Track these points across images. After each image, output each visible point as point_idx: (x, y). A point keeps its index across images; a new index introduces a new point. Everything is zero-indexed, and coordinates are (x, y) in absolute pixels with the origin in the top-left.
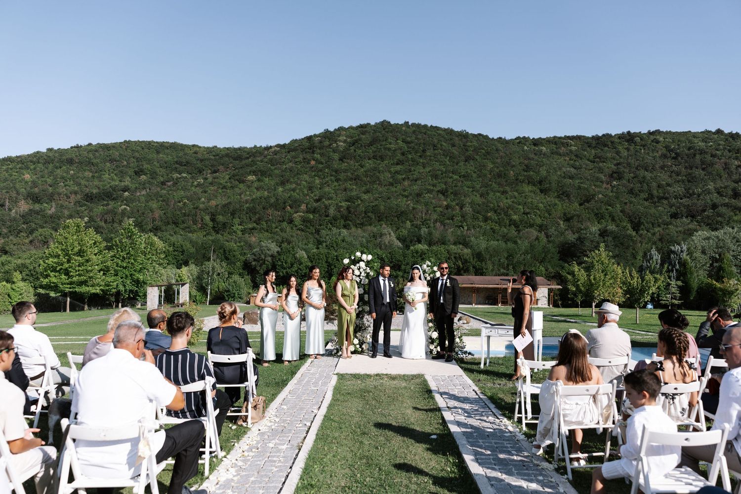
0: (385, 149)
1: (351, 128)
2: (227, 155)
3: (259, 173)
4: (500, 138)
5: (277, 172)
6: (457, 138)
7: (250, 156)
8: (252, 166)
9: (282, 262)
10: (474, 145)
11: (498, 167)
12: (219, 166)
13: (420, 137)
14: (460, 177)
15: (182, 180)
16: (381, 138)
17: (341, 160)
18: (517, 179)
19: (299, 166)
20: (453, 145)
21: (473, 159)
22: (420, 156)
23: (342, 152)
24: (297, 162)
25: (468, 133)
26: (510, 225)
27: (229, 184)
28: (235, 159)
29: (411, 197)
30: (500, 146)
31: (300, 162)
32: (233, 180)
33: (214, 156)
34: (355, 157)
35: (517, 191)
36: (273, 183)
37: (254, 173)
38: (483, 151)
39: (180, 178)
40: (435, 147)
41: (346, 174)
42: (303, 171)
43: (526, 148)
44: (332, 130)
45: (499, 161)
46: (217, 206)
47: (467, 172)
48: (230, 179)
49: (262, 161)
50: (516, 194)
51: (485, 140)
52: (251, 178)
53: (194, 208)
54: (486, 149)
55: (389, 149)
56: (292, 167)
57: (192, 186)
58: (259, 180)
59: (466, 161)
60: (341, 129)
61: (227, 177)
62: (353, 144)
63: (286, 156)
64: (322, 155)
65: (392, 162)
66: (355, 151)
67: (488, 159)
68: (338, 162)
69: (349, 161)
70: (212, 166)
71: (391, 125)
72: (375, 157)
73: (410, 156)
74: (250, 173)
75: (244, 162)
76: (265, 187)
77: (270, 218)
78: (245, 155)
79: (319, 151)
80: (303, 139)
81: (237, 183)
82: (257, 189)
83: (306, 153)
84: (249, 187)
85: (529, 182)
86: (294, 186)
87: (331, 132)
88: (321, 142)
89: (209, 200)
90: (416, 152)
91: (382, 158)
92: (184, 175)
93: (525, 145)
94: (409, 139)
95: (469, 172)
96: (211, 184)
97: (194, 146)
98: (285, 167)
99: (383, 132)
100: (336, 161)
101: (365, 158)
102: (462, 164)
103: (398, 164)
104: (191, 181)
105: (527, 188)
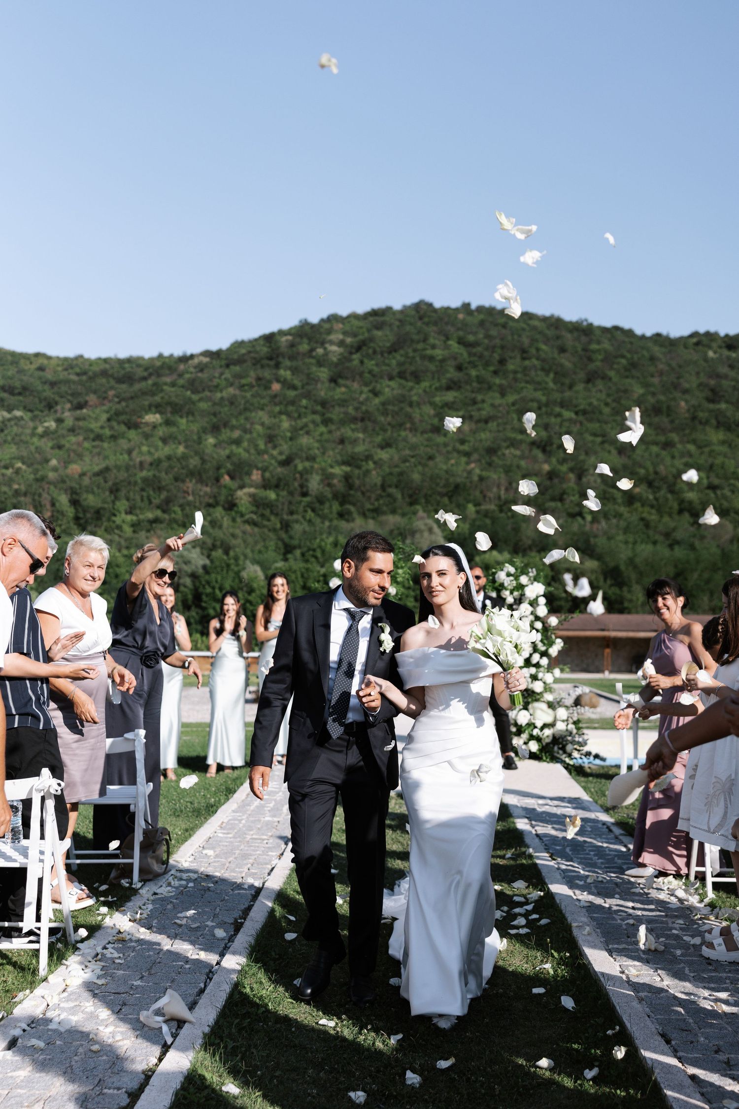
0: (423, 357)
1: (354, 316)
2: (104, 373)
3: (169, 409)
4: (658, 335)
5: (203, 405)
6: (569, 336)
7: (150, 375)
8: (153, 394)
9: (213, 588)
10: (606, 351)
11: (654, 394)
12: (87, 394)
13: (494, 332)
14: (577, 413)
15: (13, 423)
16: (415, 337)
17: (333, 380)
18: (694, 418)
19: (248, 395)
20: (562, 350)
21: (603, 378)
22: (495, 373)
23: (336, 365)
24: (243, 386)
25: (591, 325)
26: (680, 512)
27: (107, 432)
28: (120, 381)
29: (475, 456)
30: (657, 350)
31: (251, 386)
32: (114, 424)
33: (78, 374)
34: (361, 374)
35: (694, 442)
36: (195, 427)
37: (157, 408)
38: (624, 361)
39: (9, 420)
40: (524, 353)
41: (342, 410)
42: (256, 405)
43: (711, 354)
44: (314, 319)
45: (656, 380)
46: (83, 474)
47: (590, 404)
48: (109, 420)
49: (173, 384)
50: (691, 447)
51: (627, 340)
52: (152, 418)
53: (37, 480)
54: (629, 356)
55: (431, 358)
56: (235, 396)
57: (33, 434)
58: (168, 423)
59: (588, 381)
60: (333, 318)
61: (104, 417)
62: (359, 349)
63: (222, 374)
64: (295, 370)
65: (437, 385)
66: (362, 362)
67: (633, 377)
68: (327, 384)
69: (348, 383)
70: (73, 395)
71: (435, 311)
72: (401, 375)
73: (473, 373)
74: (150, 409)
75: (137, 387)
76: (179, 437)
77: (191, 498)
78: (140, 372)
79: (288, 363)
80: (256, 340)
81: (123, 428)
82: (164, 440)
83: (262, 367)
84: (147, 436)
85: (718, 423)
86: (236, 434)
87: (313, 326)
88: (292, 345)
89: (67, 463)
90: (487, 364)
91: (417, 377)
92: (18, 413)
93: (710, 347)
94: (471, 338)
95: (595, 403)
96: (72, 430)
97: (37, 355)
98: (219, 395)
99: (419, 324)
100: (323, 383)
101: (382, 377)
102: (580, 387)
103: (449, 388)
104: (31, 424)
105: (716, 436)
